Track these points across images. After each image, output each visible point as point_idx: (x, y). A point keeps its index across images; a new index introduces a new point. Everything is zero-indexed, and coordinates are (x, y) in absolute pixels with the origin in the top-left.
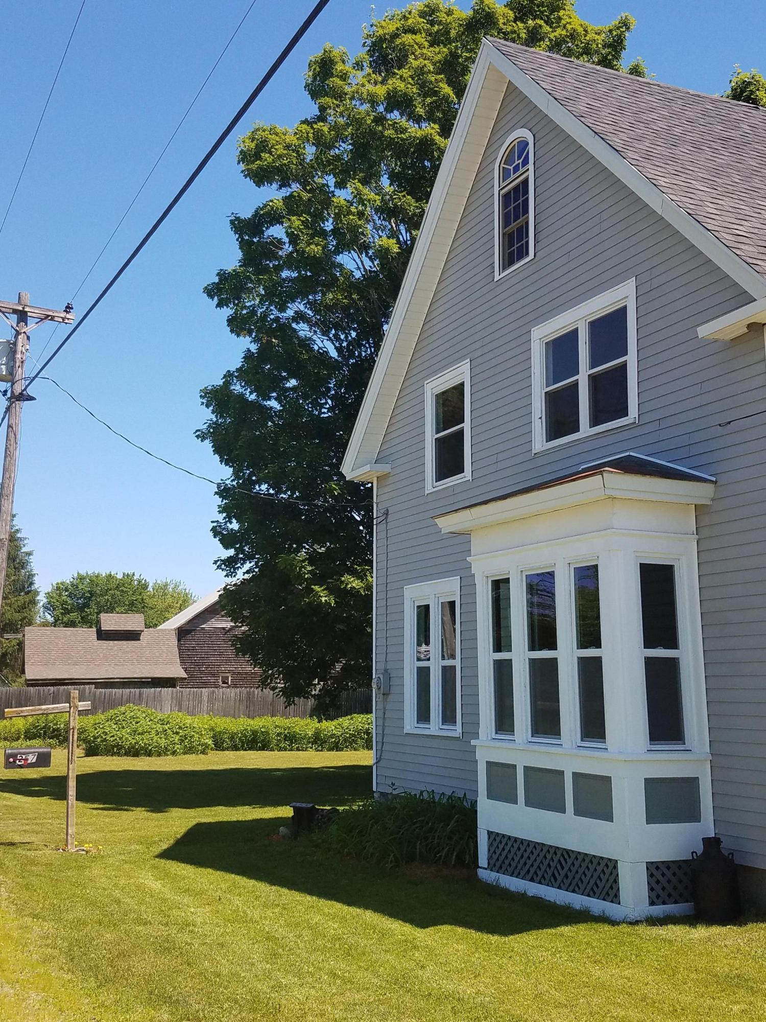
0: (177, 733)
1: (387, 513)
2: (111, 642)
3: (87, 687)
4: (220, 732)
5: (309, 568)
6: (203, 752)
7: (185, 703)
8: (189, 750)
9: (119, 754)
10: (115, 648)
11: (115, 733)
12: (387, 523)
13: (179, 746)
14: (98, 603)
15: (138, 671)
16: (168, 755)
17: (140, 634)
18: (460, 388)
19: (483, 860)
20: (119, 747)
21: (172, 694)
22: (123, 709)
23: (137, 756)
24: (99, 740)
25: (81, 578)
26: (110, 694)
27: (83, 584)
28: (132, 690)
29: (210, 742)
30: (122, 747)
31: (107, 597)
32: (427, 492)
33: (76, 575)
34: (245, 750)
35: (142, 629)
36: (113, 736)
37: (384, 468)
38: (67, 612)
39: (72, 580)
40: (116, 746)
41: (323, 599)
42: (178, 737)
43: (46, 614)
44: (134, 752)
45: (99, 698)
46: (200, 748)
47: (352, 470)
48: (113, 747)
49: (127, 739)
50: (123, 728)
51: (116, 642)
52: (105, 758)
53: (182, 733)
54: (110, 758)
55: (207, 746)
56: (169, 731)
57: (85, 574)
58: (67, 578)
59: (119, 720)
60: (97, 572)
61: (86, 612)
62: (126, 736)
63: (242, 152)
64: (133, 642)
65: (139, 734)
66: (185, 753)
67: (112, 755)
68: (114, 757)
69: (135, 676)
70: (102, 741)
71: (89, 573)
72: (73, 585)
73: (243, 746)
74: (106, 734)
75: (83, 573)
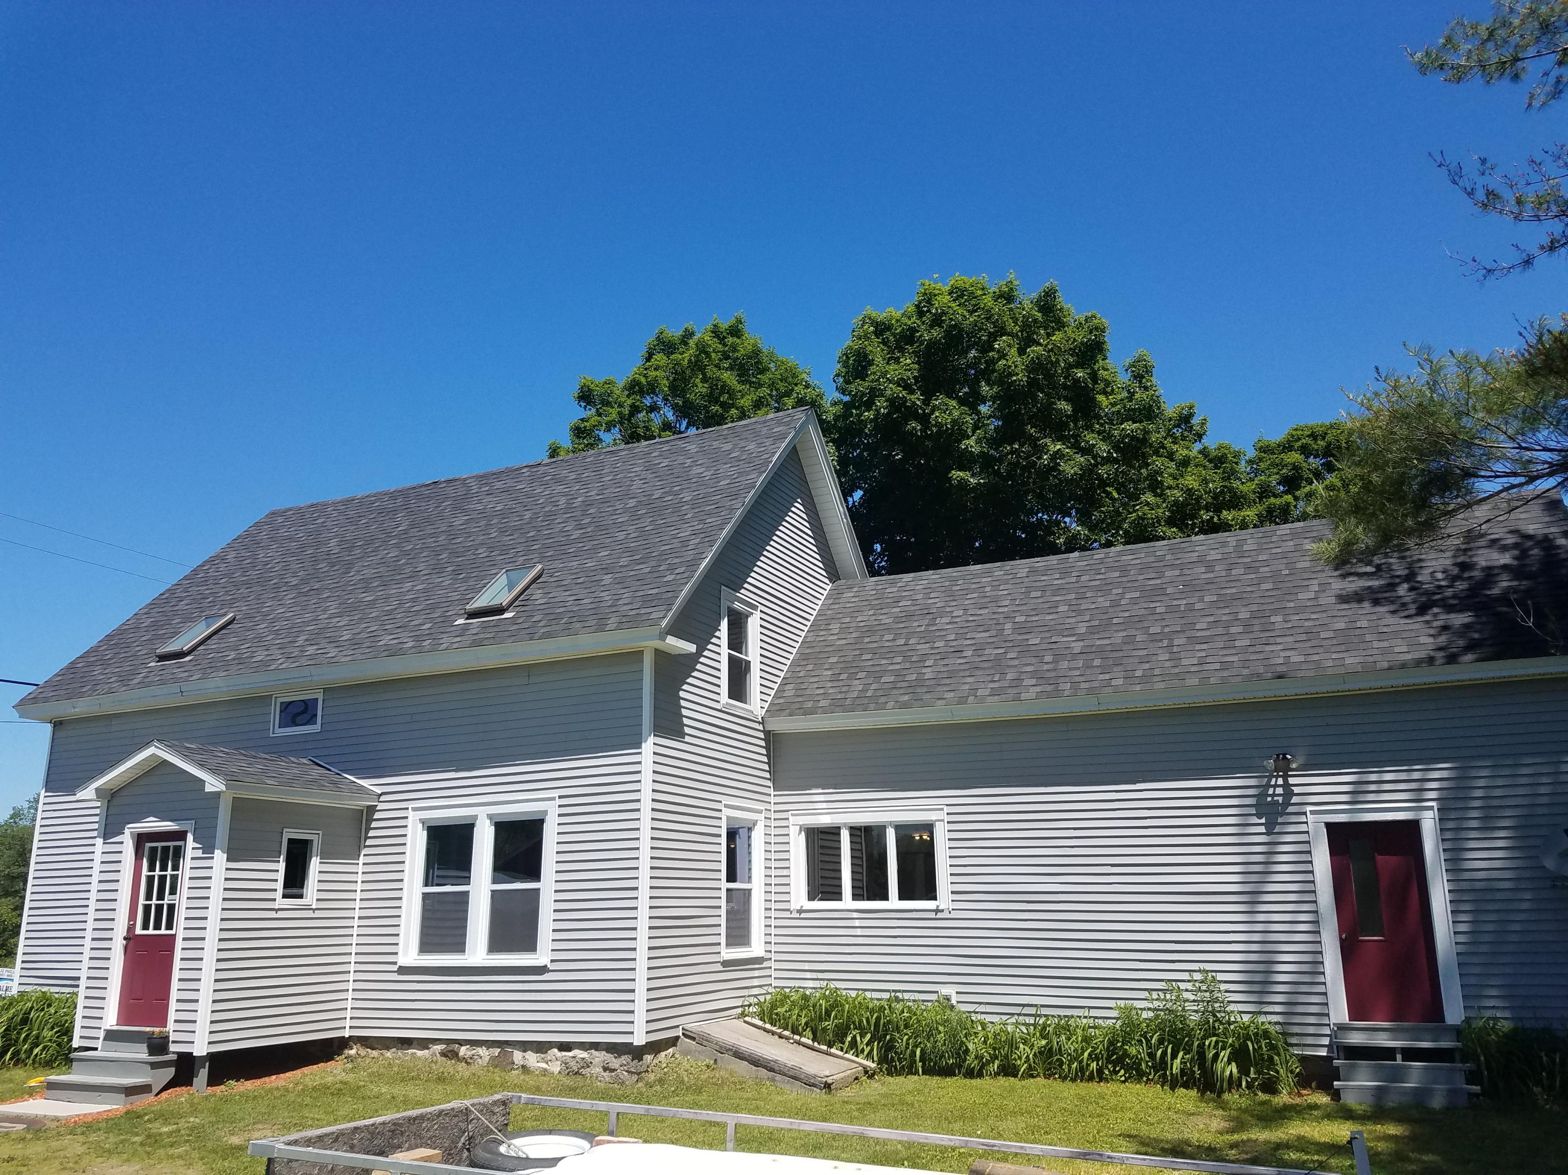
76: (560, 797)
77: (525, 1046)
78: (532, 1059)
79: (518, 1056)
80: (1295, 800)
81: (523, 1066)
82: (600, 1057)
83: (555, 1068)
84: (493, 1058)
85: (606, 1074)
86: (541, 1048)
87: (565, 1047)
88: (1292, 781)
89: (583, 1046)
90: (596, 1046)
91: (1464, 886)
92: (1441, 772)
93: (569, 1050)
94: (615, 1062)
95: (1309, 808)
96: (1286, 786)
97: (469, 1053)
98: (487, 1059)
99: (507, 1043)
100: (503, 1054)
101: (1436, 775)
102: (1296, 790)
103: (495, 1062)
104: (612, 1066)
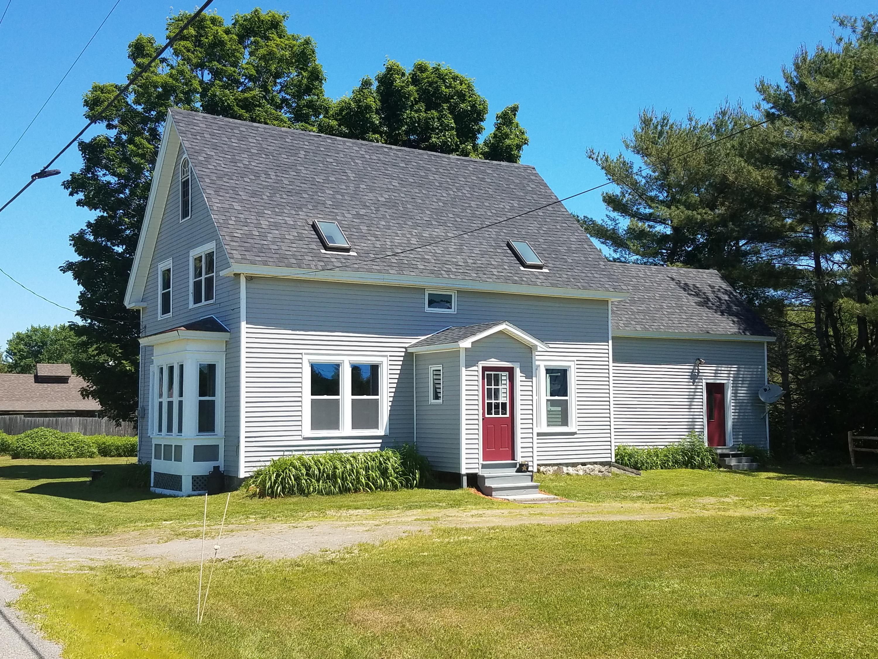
0: (73, 445)
1: (145, 327)
2: (45, 384)
3: (18, 416)
4: (109, 445)
5: (120, 351)
6: (91, 457)
7: (89, 428)
8: (81, 455)
9: (33, 458)
10: (49, 389)
11: (30, 444)
12: (145, 332)
13: (73, 453)
14: (48, 351)
15: (65, 405)
16: (65, 458)
17: (68, 379)
18: (169, 270)
19: (152, 485)
20: (33, 453)
21: (80, 421)
22: (36, 430)
23: (45, 459)
24: (19, 449)
25: (35, 330)
26: (35, 421)
27: (36, 335)
28: (51, 419)
29: (95, 450)
30: (35, 453)
31: (56, 346)
32: (159, 319)
33: (30, 328)
34: (127, 456)
35: (69, 375)
36: (29, 447)
37: (144, 304)
38: (22, 358)
39: (26, 331)
40: (30, 453)
41: (128, 368)
42: (73, 447)
43: (8, 358)
44: (43, 456)
45: (27, 424)
46: (88, 454)
47: (129, 304)
48: (29, 453)
49: (38, 448)
50: (36, 441)
51: (49, 384)
52: (24, 460)
53: (76, 445)
54: (27, 460)
55: (94, 453)
56: (67, 444)
57: (38, 328)
58: (23, 331)
59: (33, 437)
60: (48, 326)
61: (40, 358)
62: (38, 447)
63: (85, 100)
64: (62, 384)
65: (47, 445)
66: (78, 457)
67: (28, 458)
68: (30, 460)
69: (63, 409)
70: (21, 450)
71: (41, 326)
72: (28, 336)
73: (125, 454)
74: (25, 445)
75: (36, 326)
76: (577, 360)
77: (567, 465)
78: (571, 470)
79: (565, 469)
80: (700, 374)
81: (567, 473)
82: (597, 467)
83: (581, 473)
84: (555, 471)
85: (600, 473)
86: (574, 465)
87: (584, 464)
88: (700, 368)
89: (590, 463)
90: (596, 463)
91: (737, 401)
92: (734, 368)
93: (585, 465)
94: (603, 469)
95: (704, 377)
96: (698, 369)
97: (545, 470)
98: (552, 471)
99: (560, 464)
100: (559, 468)
101: (733, 369)
102: (701, 371)
103: (555, 473)
104: (602, 470)
